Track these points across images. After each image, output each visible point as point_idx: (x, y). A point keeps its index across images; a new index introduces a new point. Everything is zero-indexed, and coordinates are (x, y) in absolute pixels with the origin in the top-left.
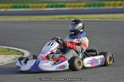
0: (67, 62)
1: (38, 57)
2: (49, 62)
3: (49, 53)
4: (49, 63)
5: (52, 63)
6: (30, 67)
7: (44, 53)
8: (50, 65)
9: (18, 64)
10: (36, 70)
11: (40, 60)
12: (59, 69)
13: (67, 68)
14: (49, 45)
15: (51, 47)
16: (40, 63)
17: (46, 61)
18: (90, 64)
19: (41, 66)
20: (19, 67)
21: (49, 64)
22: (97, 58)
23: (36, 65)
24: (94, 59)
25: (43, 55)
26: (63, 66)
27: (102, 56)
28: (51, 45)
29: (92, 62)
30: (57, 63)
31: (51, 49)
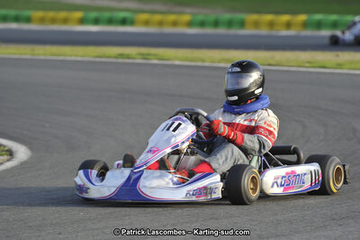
0: (217, 178)
1: (138, 162)
2: (167, 176)
3: (169, 150)
4: (167, 180)
5: (175, 179)
6: (113, 190)
7: (154, 152)
8: (171, 185)
9: (80, 179)
10: (130, 198)
11: (143, 171)
12: (194, 198)
13: (218, 194)
14: (168, 129)
15: (174, 136)
16: (142, 180)
17: (158, 173)
18: (282, 186)
19: (145, 187)
20: (81, 189)
21: (168, 183)
22: (300, 169)
23: (132, 183)
24: (293, 172)
25: (150, 155)
26: (205, 188)
27: (315, 167)
28: (174, 130)
29: (287, 181)
30: (191, 180)
31: (173, 140)
